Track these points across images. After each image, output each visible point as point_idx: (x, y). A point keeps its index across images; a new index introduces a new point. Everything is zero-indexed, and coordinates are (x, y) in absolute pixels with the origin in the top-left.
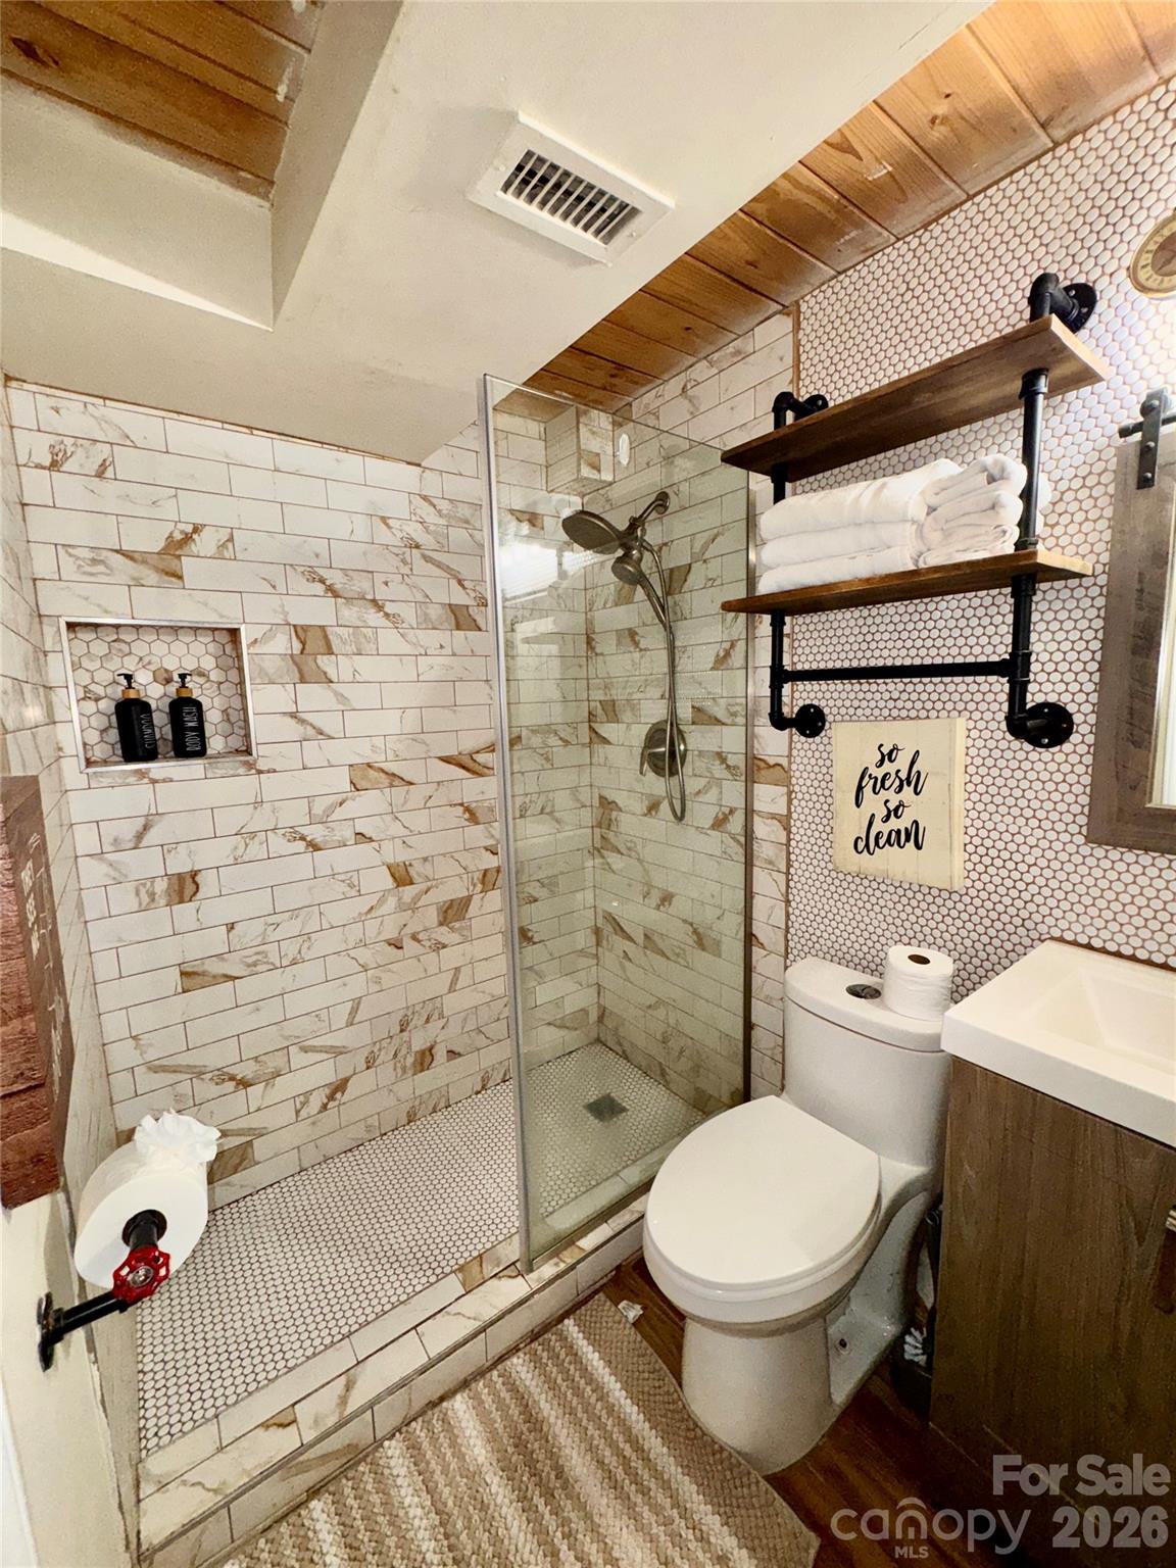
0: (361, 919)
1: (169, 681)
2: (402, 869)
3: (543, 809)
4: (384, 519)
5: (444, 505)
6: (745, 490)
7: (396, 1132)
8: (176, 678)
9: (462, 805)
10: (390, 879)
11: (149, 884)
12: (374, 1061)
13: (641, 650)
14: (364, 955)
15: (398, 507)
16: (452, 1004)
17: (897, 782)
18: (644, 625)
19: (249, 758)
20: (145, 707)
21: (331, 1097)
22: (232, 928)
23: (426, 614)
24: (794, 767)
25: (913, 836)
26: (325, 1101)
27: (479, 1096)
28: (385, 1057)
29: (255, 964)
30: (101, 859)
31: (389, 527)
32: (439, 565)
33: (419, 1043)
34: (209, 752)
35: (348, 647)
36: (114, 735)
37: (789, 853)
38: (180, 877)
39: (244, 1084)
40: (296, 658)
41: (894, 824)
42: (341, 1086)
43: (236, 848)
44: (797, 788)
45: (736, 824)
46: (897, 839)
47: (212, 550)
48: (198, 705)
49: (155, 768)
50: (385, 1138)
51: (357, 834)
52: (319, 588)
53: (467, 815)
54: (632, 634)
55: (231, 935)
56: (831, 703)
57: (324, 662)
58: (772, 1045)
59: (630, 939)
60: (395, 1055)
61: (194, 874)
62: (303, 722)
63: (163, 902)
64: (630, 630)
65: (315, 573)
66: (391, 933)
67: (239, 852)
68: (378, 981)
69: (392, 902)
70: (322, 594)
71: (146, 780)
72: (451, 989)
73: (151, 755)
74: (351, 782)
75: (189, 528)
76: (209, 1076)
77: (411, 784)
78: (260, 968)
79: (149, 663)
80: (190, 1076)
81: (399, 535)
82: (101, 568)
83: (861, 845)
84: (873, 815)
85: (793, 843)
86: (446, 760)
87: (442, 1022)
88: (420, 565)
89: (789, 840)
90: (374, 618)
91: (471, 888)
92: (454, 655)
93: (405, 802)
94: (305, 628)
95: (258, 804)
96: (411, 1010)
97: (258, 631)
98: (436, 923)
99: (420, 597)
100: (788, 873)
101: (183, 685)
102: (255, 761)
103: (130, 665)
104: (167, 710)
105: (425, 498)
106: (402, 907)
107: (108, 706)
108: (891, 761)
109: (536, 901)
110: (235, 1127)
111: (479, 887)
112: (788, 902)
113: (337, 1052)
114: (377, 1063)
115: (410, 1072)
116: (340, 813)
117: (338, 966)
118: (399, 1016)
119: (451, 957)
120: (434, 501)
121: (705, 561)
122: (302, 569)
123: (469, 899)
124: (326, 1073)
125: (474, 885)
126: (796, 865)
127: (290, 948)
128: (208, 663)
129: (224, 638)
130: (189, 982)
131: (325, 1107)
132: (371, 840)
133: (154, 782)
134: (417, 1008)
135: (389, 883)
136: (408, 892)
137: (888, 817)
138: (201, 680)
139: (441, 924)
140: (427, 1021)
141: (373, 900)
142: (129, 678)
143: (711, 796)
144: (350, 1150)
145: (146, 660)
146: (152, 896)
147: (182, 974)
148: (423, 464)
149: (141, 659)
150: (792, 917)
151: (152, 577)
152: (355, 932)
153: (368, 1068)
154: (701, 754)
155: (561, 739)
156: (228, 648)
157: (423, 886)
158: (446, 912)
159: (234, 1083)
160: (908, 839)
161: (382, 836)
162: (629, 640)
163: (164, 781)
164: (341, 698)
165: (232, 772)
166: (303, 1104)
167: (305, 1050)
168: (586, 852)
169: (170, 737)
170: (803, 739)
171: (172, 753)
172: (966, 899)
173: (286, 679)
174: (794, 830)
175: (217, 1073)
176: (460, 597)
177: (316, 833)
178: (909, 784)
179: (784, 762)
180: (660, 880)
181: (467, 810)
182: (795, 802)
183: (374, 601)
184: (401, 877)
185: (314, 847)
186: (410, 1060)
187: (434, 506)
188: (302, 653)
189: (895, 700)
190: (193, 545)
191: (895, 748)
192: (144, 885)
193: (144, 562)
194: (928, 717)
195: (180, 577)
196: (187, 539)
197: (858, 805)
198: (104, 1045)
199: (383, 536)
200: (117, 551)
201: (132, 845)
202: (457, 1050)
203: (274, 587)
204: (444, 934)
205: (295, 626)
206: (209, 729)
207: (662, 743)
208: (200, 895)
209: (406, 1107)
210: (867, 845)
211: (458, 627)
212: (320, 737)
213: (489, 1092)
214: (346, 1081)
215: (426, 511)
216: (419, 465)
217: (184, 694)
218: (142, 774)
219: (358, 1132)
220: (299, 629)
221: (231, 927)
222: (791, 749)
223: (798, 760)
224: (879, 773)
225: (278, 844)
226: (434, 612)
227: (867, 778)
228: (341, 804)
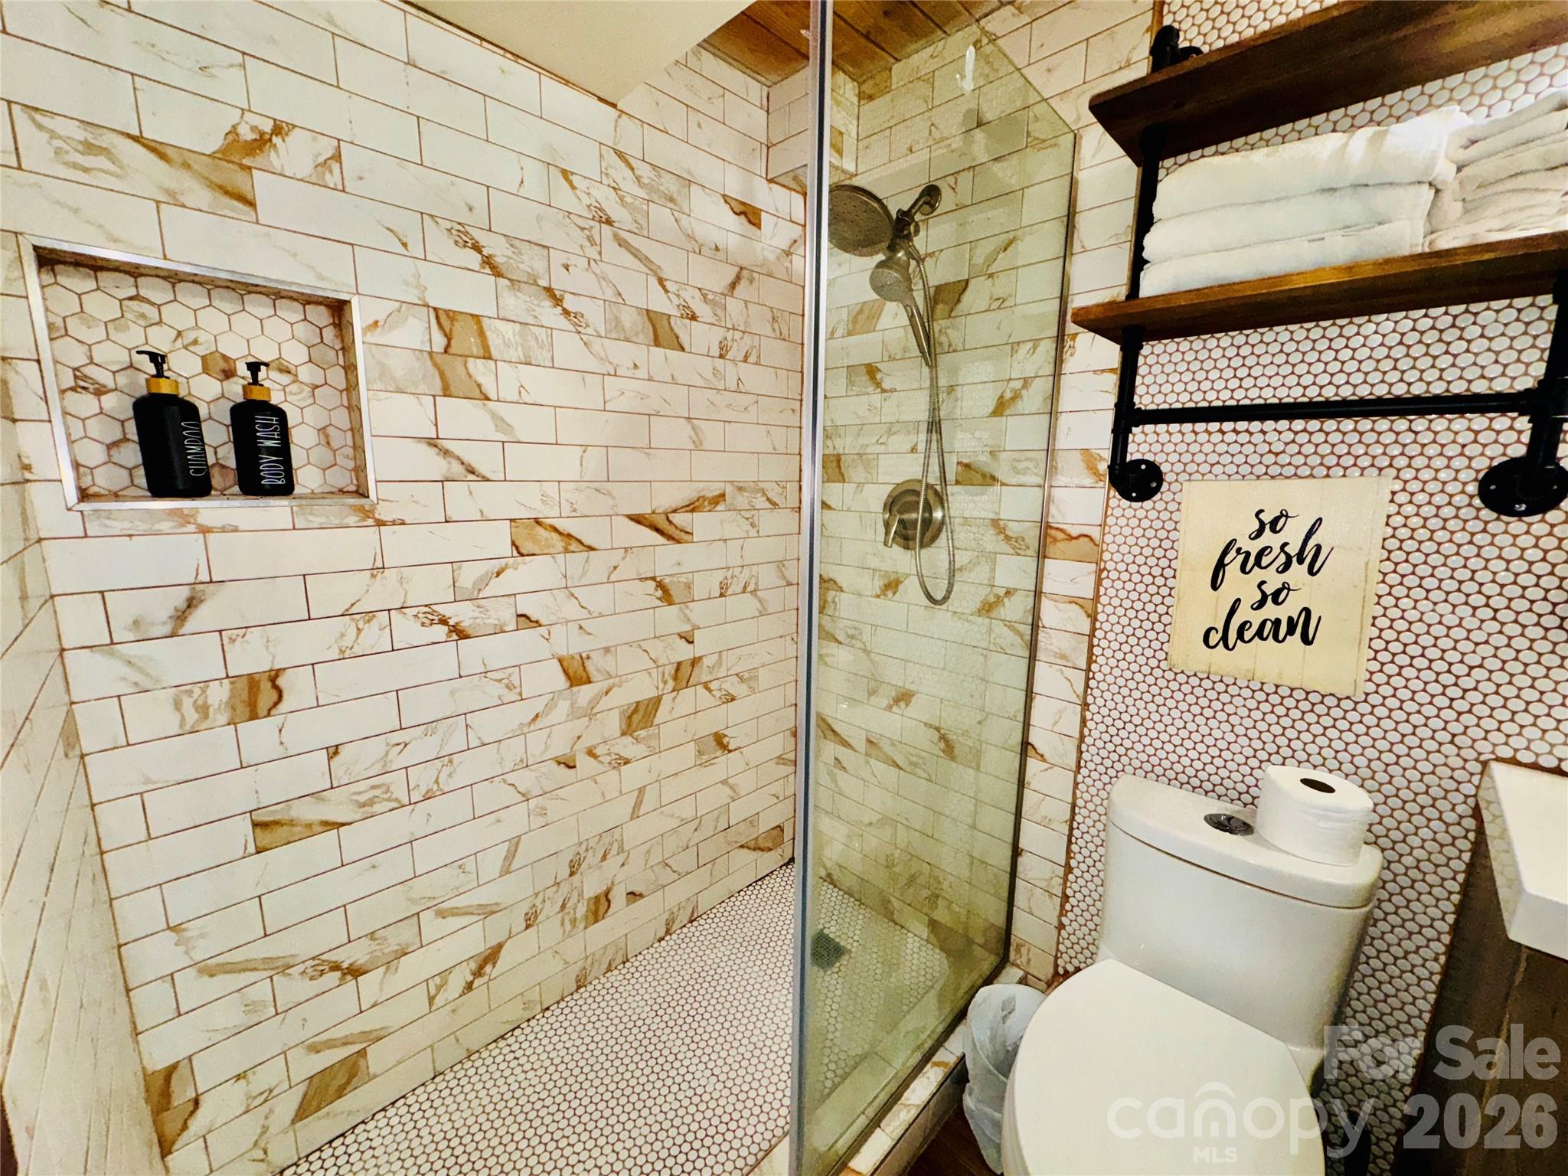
0: (521, 732)
1: (228, 374)
2: (577, 663)
3: (745, 587)
4: (565, 174)
5: (644, 171)
6: (1068, 178)
7: (562, 1005)
8: (242, 370)
9: (653, 579)
10: (562, 677)
11: (197, 691)
12: (536, 917)
13: (883, 391)
14: (525, 780)
15: (585, 162)
16: (635, 834)
17: (1282, 558)
18: (891, 359)
19: (363, 501)
20: (189, 411)
21: (478, 973)
22: (336, 753)
23: (617, 318)
24: (1108, 538)
25: (1303, 627)
26: (470, 978)
27: (663, 943)
28: (550, 909)
29: (370, 802)
30: (112, 654)
31: (570, 183)
32: (636, 253)
33: (592, 887)
34: (298, 490)
35: (512, 351)
36: (132, 455)
37: (1091, 647)
38: (252, 682)
39: (355, 972)
40: (439, 359)
41: (1270, 611)
42: (492, 956)
43: (343, 635)
44: (1110, 566)
45: (1017, 608)
46: (1273, 631)
47: (305, 169)
48: (281, 415)
49: (206, 509)
50: (548, 1014)
51: (519, 616)
52: (473, 259)
53: (659, 593)
54: (871, 371)
55: (334, 762)
56: (1174, 458)
57: (479, 369)
58: (1048, 875)
59: (845, 744)
60: (563, 907)
61: (274, 676)
62: (446, 453)
63: (223, 719)
64: (869, 365)
65: (466, 233)
66: (560, 749)
67: (348, 641)
68: (543, 812)
69: (563, 706)
70: (477, 267)
71: (192, 528)
72: (634, 815)
73: (199, 487)
74: (513, 544)
75: (267, 126)
76: (301, 968)
77: (591, 548)
78: (377, 808)
79: (195, 342)
80: (271, 973)
81: (586, 201)
82: (101, 162)
83: (1214, 638)
84: (1238, 600)
85: (1099, 634)
86: (637, 519)
87: (621, 858)
88: (610, 248)
89: (1094, 629)
90: (550, 314)
91: (661, 686)
92: (650, 379)
93: (584, 573)
94: (452, 315)
95: (377, 569)
96: (584, 847)
97: (380, 310)
98: (618, 733)
99: (609, 294)
100: (1089, 670)
101: (255, 381)
102: (373, 505)
103: (160, 342)
104: (228, 421)
105: (620, 155)
106: (575, 714)
107: (120, 405)
108: (1274, 530)
109: (733, 699)
110: (340, 1035)
111: (671, 683)
112: (1085, 706)
113: (488, 911)
114: (540, 918)
115: (582, 926)
116: (496, 587)
117: (491, 796)
118: (569, 856)
119: (634, 776)
120: (631, 160)
121: (991, 276)
122: (449, 225)
123: (657, 702)
124: (473, 941)
125: (665, 683)
126: (1101, 660)
127: (423, 778)
128: (296, 354)
129: (321, 316)
130: (265, 837)
131: (469, 986)
132: (538, 624)
133: (205, 530)
134: (591, 843)
135: (562, 682)
136: (585, 693)
137: (1262, 603)
138: (285, 379)
139: (624, 734)
140: (604, 858)
141: (539, 706)
142: (157, 359)
143: (981, 573)
144: (502, 1037)
145: (189, 337)
146: (203, 710)
147: (256, 825)
148: (620, 106)
149: (179, 333)
150: (1090, 724)
151: (201, 196)
152: (514, 750)
153: (528, 927)
154: (966, 521)
155: (768, 499)
156: (329, 334)
157: (605, 685)
158: (630, 717)
159: (338, 974)
160: (1291, 631)
161: (553, 619)
162: (866, 378)
163: (223, 530)
164: (499, 421)
165: (337, 522)
166: (439, 988)
167: (442, 914)
168: (789, 638)
169: (232, 463)
170: (1125, 503)
171: (236, 489)
172: (1364, 708)
173: (423, 388)
174: (1101, 617)
175: (312, 963)
176: (660, 303)
177: (462, 614)
178: (1301, 561)
179: (1095, 533)
180: (896, 677)
181: (660, 585)
182: (1106, 583)
183: (549, 290)
184: (576, 674)
185: (460, 633)
186: (581, 910)
187: (632, 169)
188: (446, 351)
189: (1277, 454)
190: (273, 154)
191: (1284, 515)
192: (190, 693)
193: (186, 166)
194: (1328, 476)
195: (251, 204)
196: (262, 143)
197: (1215, 586)
198: (120, 946)
199: (565, 198)
200: (136, 139)
201: (167, 629)
202: (637, 889)
203: (405, 245)
204: (627, 747)
205: (435, 309)
206: (297, 456)
207: (914, 507)
208: (283, 707)
209: (575, 970)
210: (1225, 639)
211: (657, 343)
212: (471, 477)
213: (674, 936)
214: (500, 946)
215: (620, 173)
216: (614, 106)
217: (257, 395)
218: (184, 518)
219: (514, 1012)
220: (441, 313)
221: (334, 752)
222: (1106, 516)
223: (1115, 530)
224: (1254, 547)
225: (407, 629)
226: (629, 319)
227: (1232, 553)
228: (498, 574)
